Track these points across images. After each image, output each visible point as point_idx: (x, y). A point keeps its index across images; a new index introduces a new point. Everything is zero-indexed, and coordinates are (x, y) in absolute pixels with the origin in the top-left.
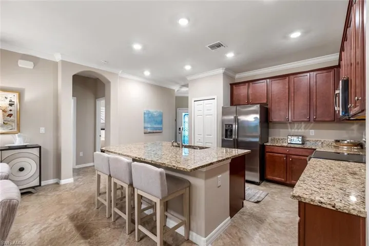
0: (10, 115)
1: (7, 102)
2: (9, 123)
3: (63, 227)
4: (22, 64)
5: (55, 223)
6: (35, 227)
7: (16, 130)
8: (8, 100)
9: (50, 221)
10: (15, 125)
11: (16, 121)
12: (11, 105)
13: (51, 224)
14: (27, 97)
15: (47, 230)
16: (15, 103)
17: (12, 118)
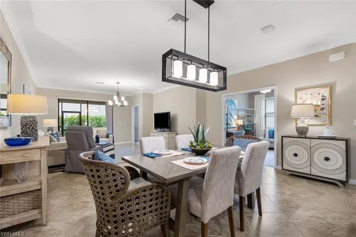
0: (322, 109)
1: (320, 97)
2: (321, 115)
3: (334, 228)
4: (333, 58)
5: (330, 220)
6: (312, 211)
7: (327, 122)
8: (321, 95)
9: (328, 215)
10: (326, 118)
11: (328, 115)
12: (323, 99)
13: (327, 218)
14: (338, 89)
15: (319, 219)
16: (327, 97)
17: (324, 111)
